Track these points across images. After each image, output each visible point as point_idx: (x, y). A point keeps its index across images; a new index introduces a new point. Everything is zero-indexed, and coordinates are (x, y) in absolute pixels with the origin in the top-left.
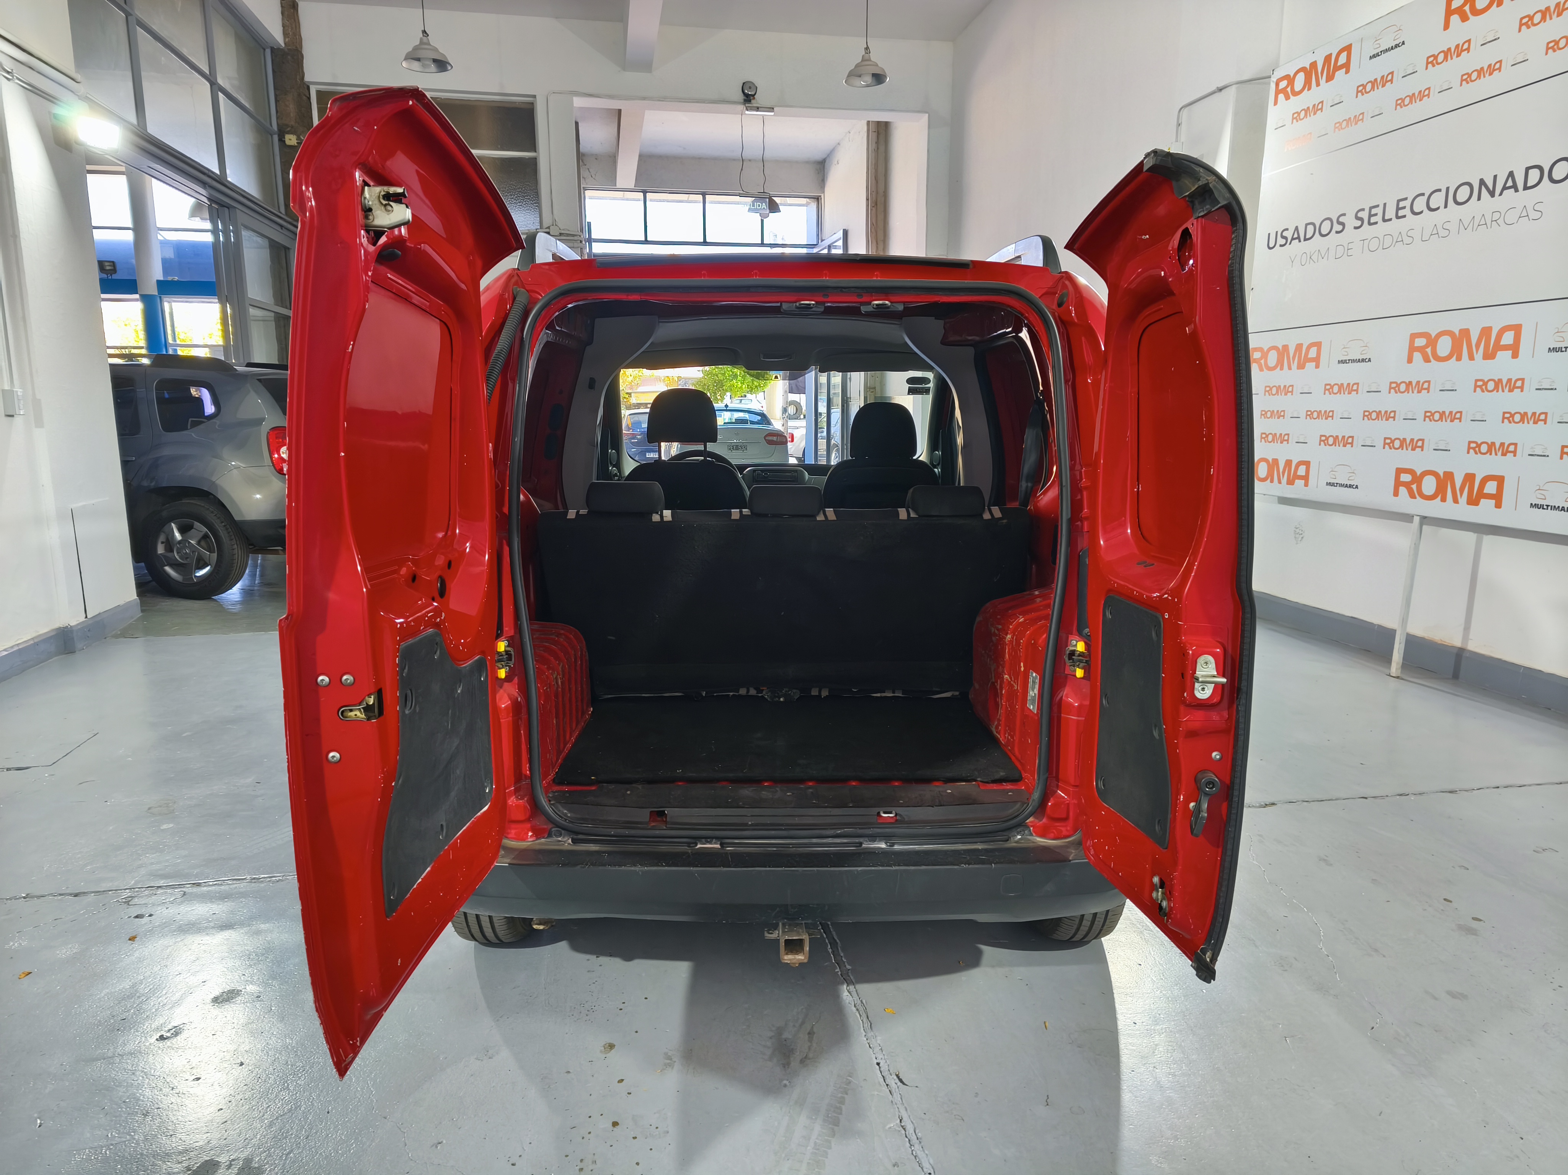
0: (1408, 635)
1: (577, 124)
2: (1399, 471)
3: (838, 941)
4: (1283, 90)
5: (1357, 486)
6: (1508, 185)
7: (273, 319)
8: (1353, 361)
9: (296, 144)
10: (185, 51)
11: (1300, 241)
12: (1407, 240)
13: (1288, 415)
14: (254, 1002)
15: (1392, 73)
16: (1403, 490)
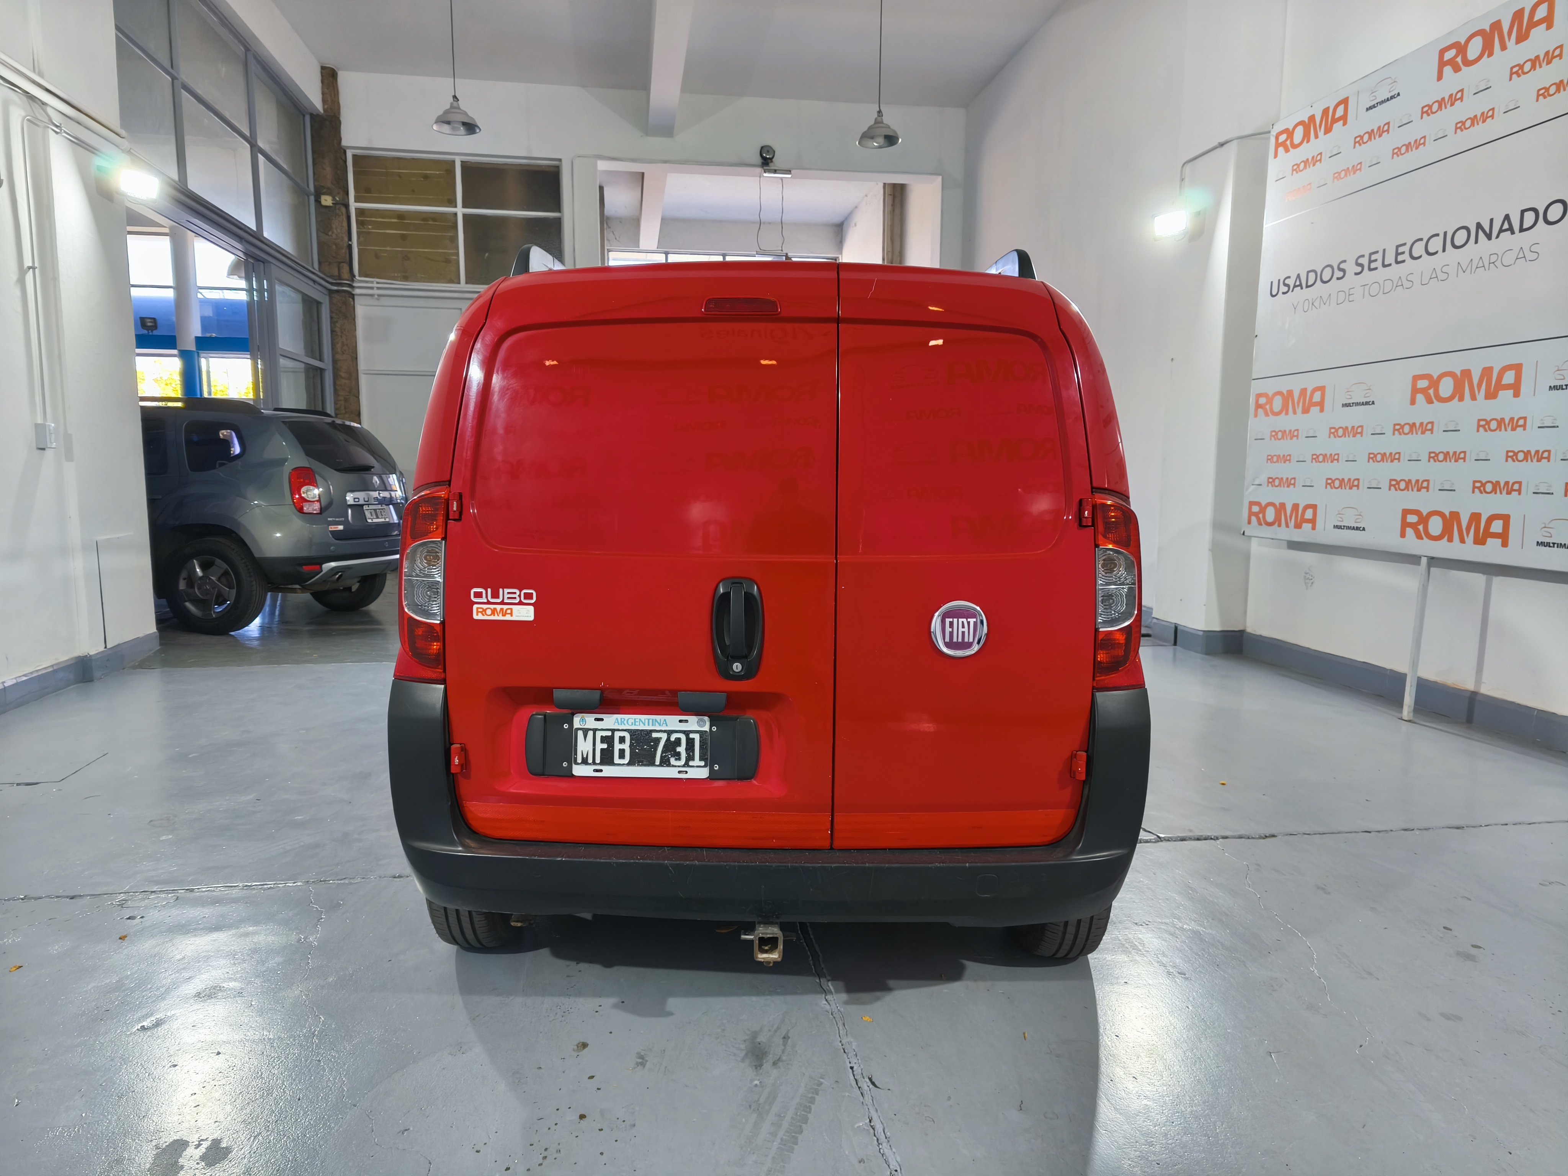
0: (1419, 678)
1: (601, 189)
2: (1406, 512)
3: (820, 954)
4: (1284, 144)
5: (1364, 528)
6: (1504, 228)
7: (303, 370)
8: (1358, 404)
9: (331, 205)
10: (227, 115)
11: (1302, 288)
12: (1407, 284)
13: (1294, 458)
14: (235, 997)
15: (1388, 123)
16: (1410, 531)
